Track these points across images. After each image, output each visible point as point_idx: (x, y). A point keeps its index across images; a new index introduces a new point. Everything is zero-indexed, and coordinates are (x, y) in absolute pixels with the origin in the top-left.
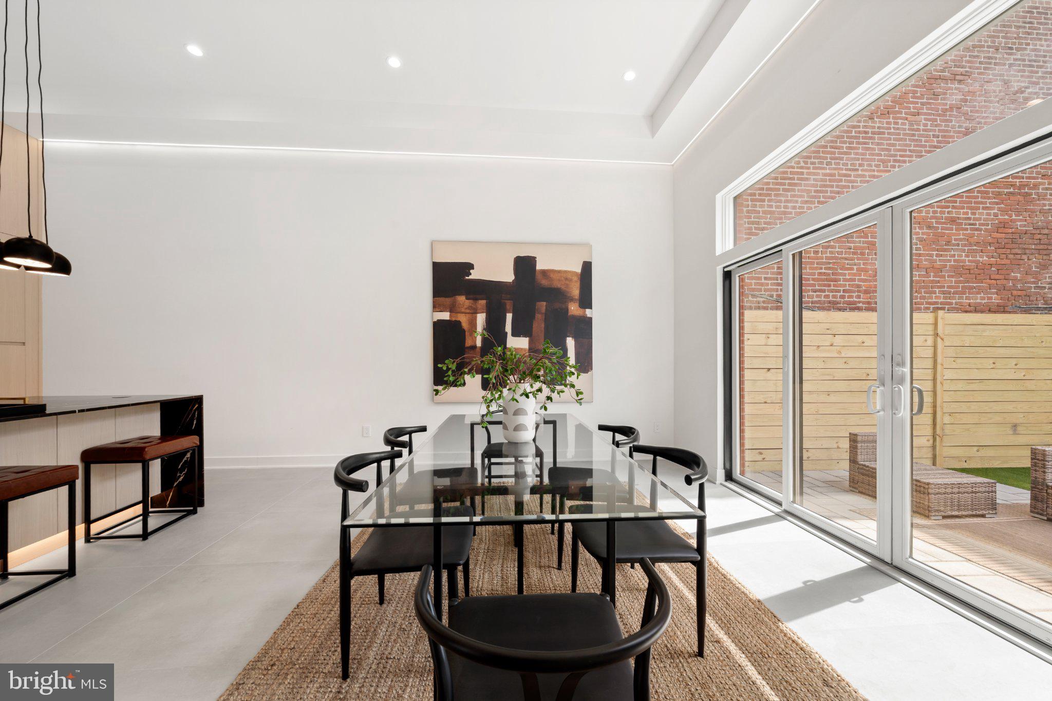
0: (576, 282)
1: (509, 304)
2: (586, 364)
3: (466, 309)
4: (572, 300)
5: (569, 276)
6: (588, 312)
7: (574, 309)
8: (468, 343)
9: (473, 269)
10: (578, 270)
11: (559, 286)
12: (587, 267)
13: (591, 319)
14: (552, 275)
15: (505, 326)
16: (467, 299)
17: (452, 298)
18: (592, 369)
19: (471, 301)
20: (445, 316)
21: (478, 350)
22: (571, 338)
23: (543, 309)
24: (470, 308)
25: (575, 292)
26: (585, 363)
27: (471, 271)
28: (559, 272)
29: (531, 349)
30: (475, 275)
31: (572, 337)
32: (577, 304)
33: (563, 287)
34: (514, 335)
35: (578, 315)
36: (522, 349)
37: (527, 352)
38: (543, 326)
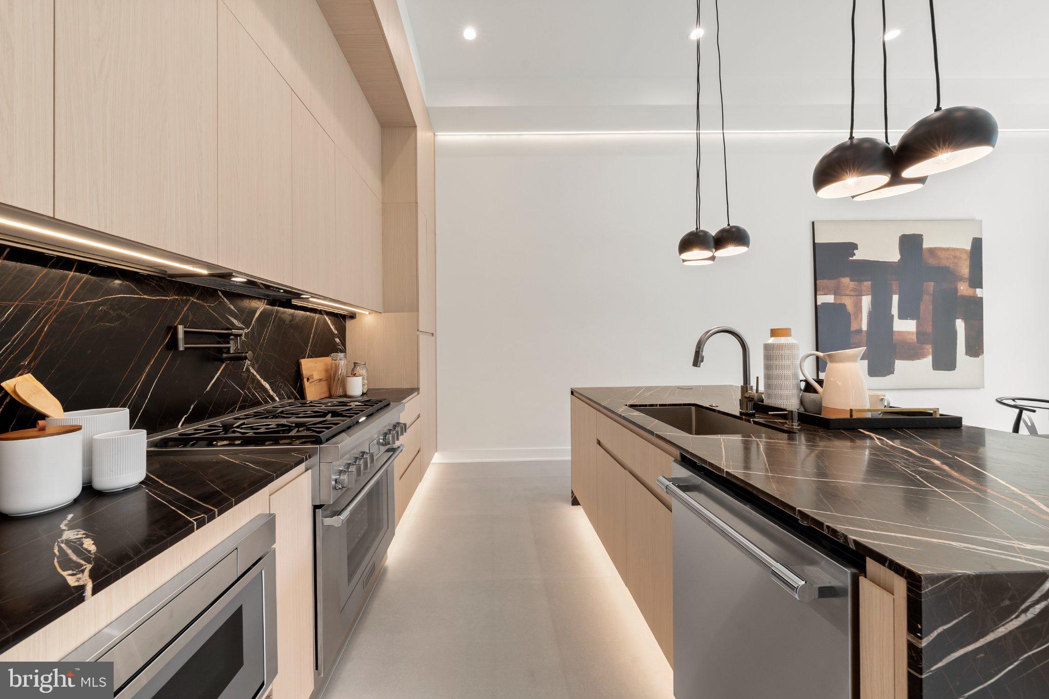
0: (965, 260)
1: (895, 286)
2: (977, 348)
3: (850, 291)
4: (961, 279)
5: (958, 254)
6: (979, 292)
7: (963, 288)
8: (854, 327)
9: (857, 249)
10: (968, 247)
11: (948, 265)
12: (977, 244)
13: (981, 299)
14: (939, 254)
15: (891, 309)
16: (851, 281)
17: (837, 280)
18: (983, 353)
19: (856, 283)
20: (830, 299)
21: (864, 334)
22: (960, 320)
23: (931, 290)
24: (854, 290)
25: (965, 270)
26: (975, 348)
27: (855, 251)
28: (947, 249)
29: (919, 333)
30: (859, 255)
31: (962, 319)
32: (967, 284)
33: (951, 266)
34: (900, 317)
35: (968, 295)
36: (909, 332)
37: (915, 335)
38: (931, 307)
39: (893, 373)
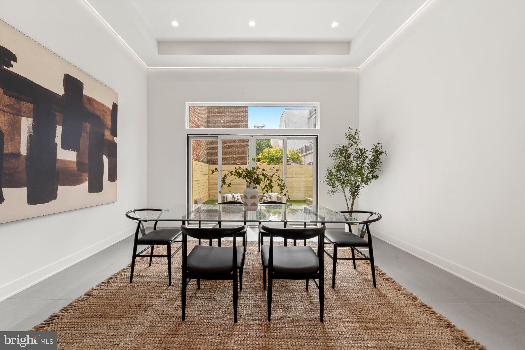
0: (109, 115)
1: (59, 117)
3: (4, 106)
4: (107, 128)
5: (105, 109)
6: (115, 139)
7: (107, 134)
8: (9, 149)
9: (15, 61)
10: (111, 107)
11: (99, 114)
12: (115, 106)
13: (116, 144)
14: (94, 104)
15: (55, 137)
16: (6, 95)
18: (117, 180)
19: (12, 99)
21: (23, 159)
22: (106, 156)
23: (88, 129)
24: (9, 106)
25: (109, 123)
26: (113, 177)
27: (13, 63)
28: (99, 103)
29: (79, 163)
30: (18, 70)
31: (107, 156)
32: (109, 132)
33: (101, 116)
34: (63, 147)
35: (110, 139)
36: (71, 161)
37: (75, 165)
38: (88, 143)
39: (55, 198)
